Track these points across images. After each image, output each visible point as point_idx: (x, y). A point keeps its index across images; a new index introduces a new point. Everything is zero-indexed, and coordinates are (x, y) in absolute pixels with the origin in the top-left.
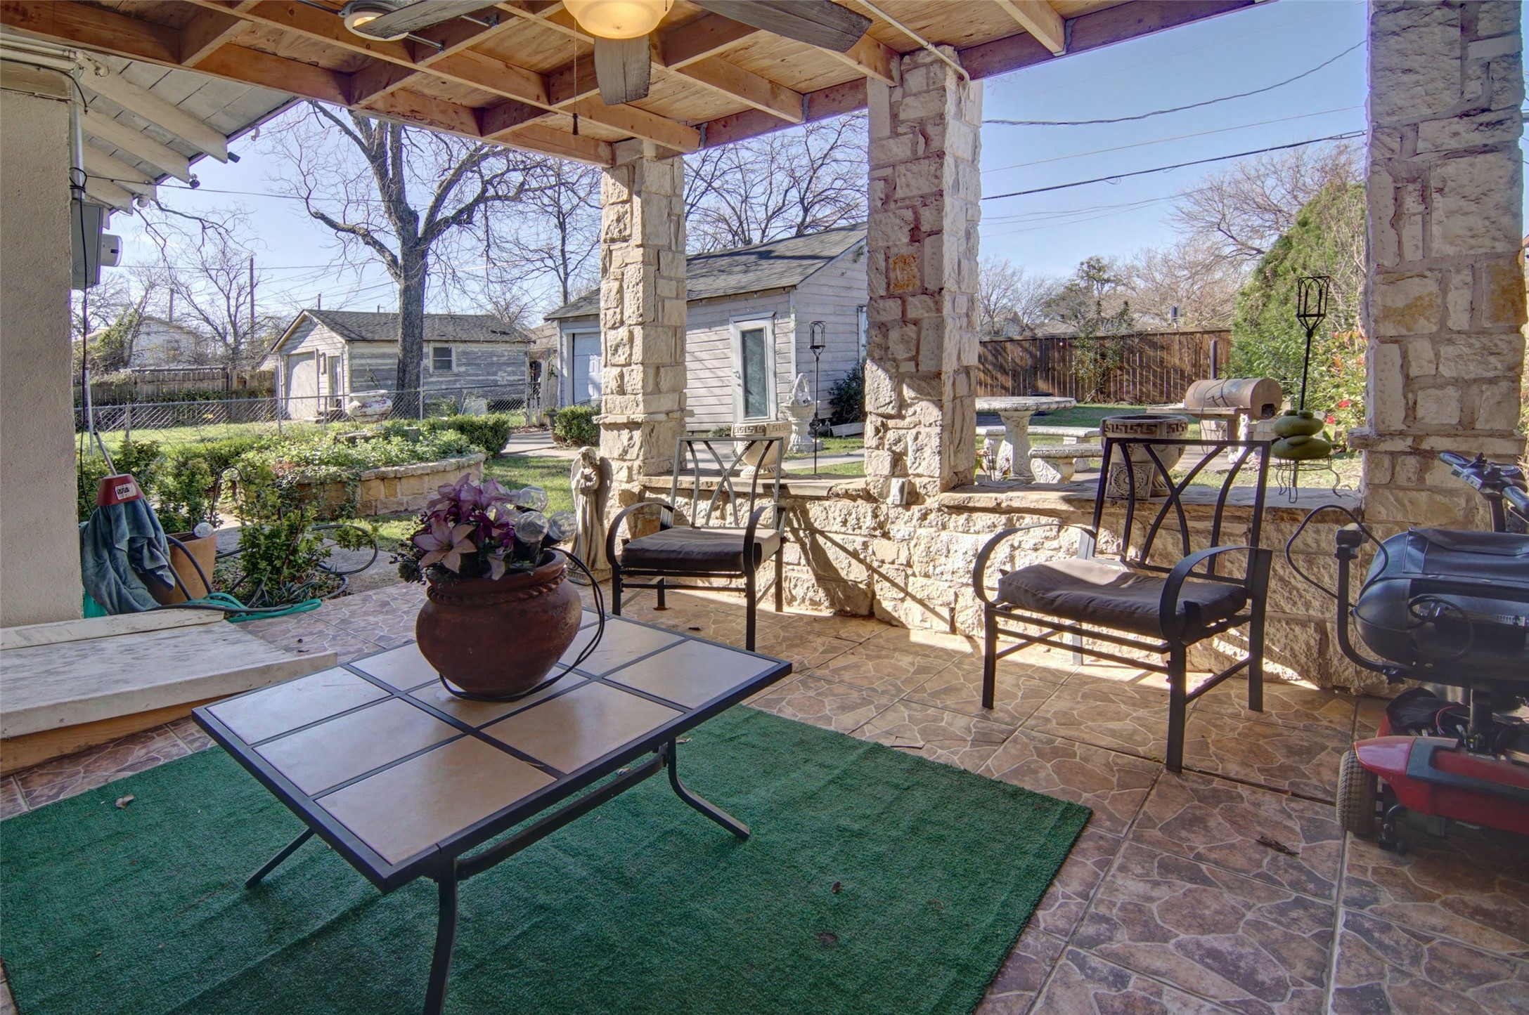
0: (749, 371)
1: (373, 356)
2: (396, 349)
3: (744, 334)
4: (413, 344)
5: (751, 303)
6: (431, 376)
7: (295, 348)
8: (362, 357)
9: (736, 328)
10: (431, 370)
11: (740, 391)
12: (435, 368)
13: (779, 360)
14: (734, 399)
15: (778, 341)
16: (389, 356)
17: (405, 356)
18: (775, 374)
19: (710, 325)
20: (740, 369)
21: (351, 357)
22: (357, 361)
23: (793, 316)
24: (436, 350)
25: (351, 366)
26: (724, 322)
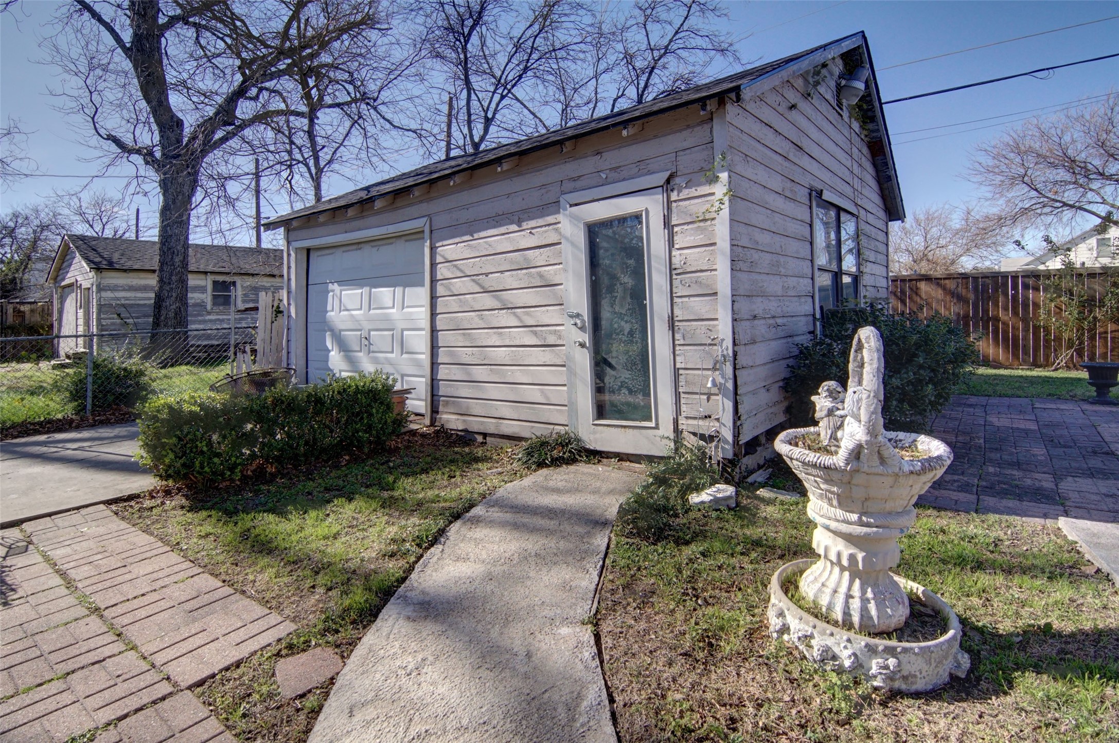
0: (606, 314)
1: (131, 288)
2: (152, 281)
3: (593, 231)
4: (171, 275)
5: (612, 158)
6: (209, 313)
7: (63, 279)
8: (114, 288)
9: (573, 217)
10: (209, 307)
11: (583, 361)
12: (214, 304)
13: (679, 291)
14: (572, 373)
15: (679, 241)
16: (145, 288)
17: (161, 288)
18: (672, 323)
19: (518, 217)
20: (584, 309)
21: (100, 289)
22: (109, 294)
23: (724, 176)
24: (215, 283)
25: (99, 300)
26: (553, 207)
